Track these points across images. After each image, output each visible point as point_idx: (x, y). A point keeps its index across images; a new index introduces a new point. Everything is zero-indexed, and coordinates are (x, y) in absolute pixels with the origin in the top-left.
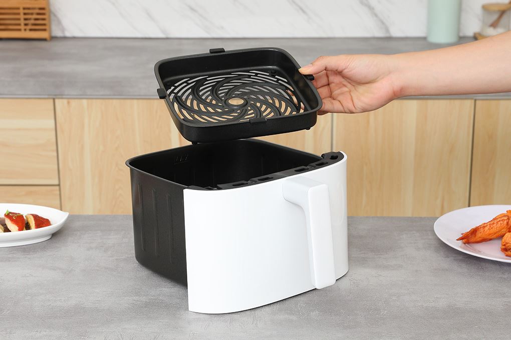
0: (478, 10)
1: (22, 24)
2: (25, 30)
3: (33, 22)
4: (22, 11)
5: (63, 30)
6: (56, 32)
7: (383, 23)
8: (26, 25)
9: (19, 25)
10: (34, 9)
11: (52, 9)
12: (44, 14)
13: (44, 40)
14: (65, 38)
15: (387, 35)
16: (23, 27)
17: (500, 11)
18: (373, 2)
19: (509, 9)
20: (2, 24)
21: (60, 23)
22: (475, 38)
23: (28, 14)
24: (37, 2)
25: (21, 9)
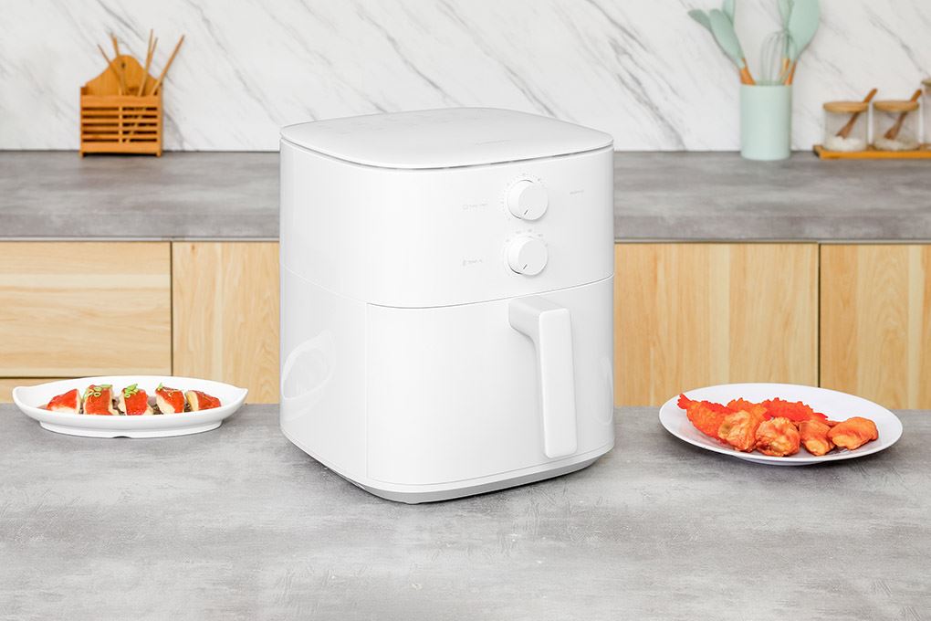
0: (819, 112)
1: (121, 132)
2: (124, 140)
3: (136, 128)
4: (121, 113)
5: (181, 142)
6: (170, 143)
7: (672, 129)
8: (125, 133)
9: (116, 133)
10: (141, 109)
11: (166, 108)
12: (154, 117)
13: (154, 155)
14: (183, 152)
15: (681, 148)
16: (120, 136)
17: (850, 112)
18: (657, 98)
19: (866, 110)
20: (88, 133)
21: (176, 129)
22: (816, 153)
23: (130, 116)
24: (144, 98)
25: (121, 109)
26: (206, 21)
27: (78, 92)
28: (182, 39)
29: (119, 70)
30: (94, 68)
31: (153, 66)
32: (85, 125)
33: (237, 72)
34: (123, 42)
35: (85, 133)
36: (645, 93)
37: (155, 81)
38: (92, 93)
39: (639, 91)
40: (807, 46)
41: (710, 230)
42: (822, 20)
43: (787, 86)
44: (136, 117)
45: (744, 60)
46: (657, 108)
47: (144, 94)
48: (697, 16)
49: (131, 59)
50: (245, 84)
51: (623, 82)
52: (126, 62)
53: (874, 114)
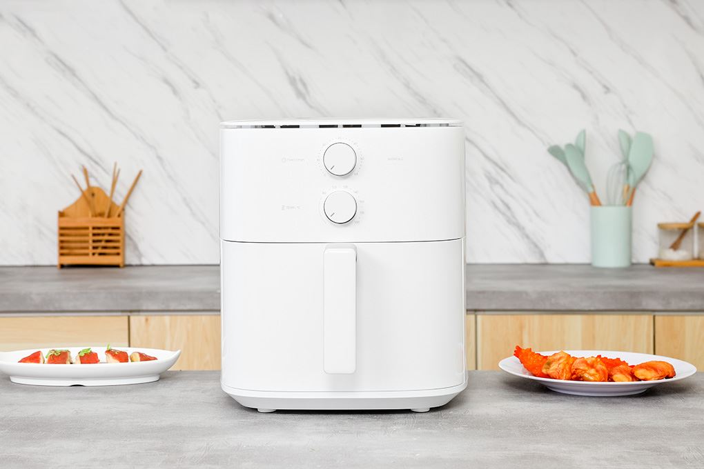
0: (654, 231)
1: (91, 248)
2: (94, 254)
3: (103, 244)
4: (91, 231)
5: (140, 256)
6: (131, 258)
7: (536, 246)
8: (94, 248)
9: (87, 248)
10: (106, 228)
11: (128, 231)
12: (118, 235)
13: (117, 266)
14: (141, 265)
15: (542, 261)
16: (91, 251)
17: (680, 229)
18: (523, 220)
19: (692, 227)
20: (64, 248)
21: (136, 248)
22: (652, 263)
23: (98, 235)
24: (110, 220)
25: (91, 229)
26: (160, 158)
27: (56, 215)
28: (140, 173)
29: (90, 197)
30: (69, 197)
31: (115, 194)
32: (61, 242)
33: (185, 199)
34: (92, 176)
35: (62, 248)
36: (514, 217)
37: (118, 207)
38: (67, 216)
39: (508, 214)
40: (643, 177)
41: (564, 303)
42: (654, 156)
43: (628, 207)
44: (103, 235)
45: (593, 186)
46: (523, 228)
47: (109, 216)
48: (555, 152)
49: (99, 189)
50: (191, 210)
51: (496, 207)
52: (96, 192)
53: (699, 233)
